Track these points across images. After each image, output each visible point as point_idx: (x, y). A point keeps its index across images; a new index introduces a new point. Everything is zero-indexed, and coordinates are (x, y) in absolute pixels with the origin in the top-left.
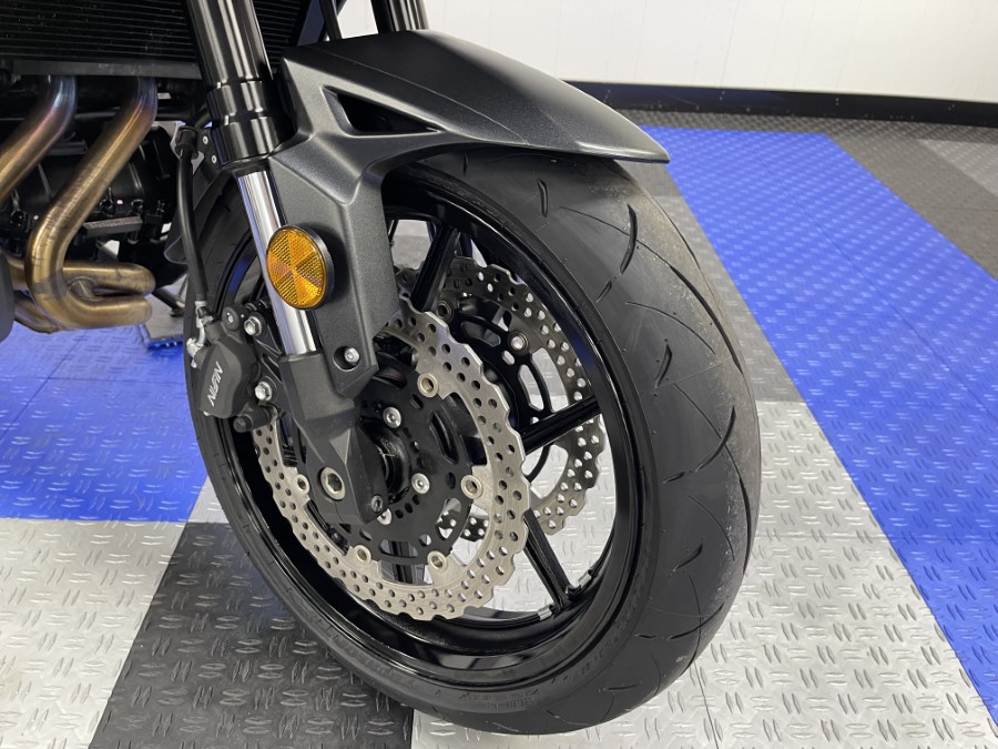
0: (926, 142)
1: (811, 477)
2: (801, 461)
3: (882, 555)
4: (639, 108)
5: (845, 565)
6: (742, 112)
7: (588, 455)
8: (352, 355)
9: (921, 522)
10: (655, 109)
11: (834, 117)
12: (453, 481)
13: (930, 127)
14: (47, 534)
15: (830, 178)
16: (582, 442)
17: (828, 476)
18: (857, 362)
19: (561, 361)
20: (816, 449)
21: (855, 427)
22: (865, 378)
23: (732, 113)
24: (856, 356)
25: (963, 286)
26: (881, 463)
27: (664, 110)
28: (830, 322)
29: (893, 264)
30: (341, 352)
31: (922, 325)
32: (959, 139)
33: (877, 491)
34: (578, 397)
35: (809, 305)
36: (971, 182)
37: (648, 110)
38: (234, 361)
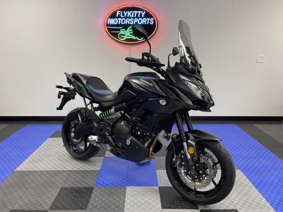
0: (255, 125)
1: (243, 179)
2: (241, 178)
3: (254, 188)
4: (199, 120)
5: (249, 190)
6: (219, 120)
7: (216, 170)
8: (195, 158)
9: (259, 184)
10: (202, 120)
11: (236, 121)
12: (205, 171)
13: (255, 122)
14: (142, 188)
15: (237, 133)
16: (215, 169)
17: (245, 179)
18: (247, 164)
19: (212, 159)
20: (243, 176)
21: (248, 173)
22: (249, 166)
23: (217, 121)
24: (247, 163)
25: (264, 151)
26: (253, 178)
27: (204, 121)
28: (242, 158)
29: (251, 148)
30: (194, 158)
31: (257, 158)
32: (261, 124)
33: (253, 181)
34: (214, 163)
35: (238, 155)
36: (264, 132)
37: (201, 121)
38: (180, 160)
